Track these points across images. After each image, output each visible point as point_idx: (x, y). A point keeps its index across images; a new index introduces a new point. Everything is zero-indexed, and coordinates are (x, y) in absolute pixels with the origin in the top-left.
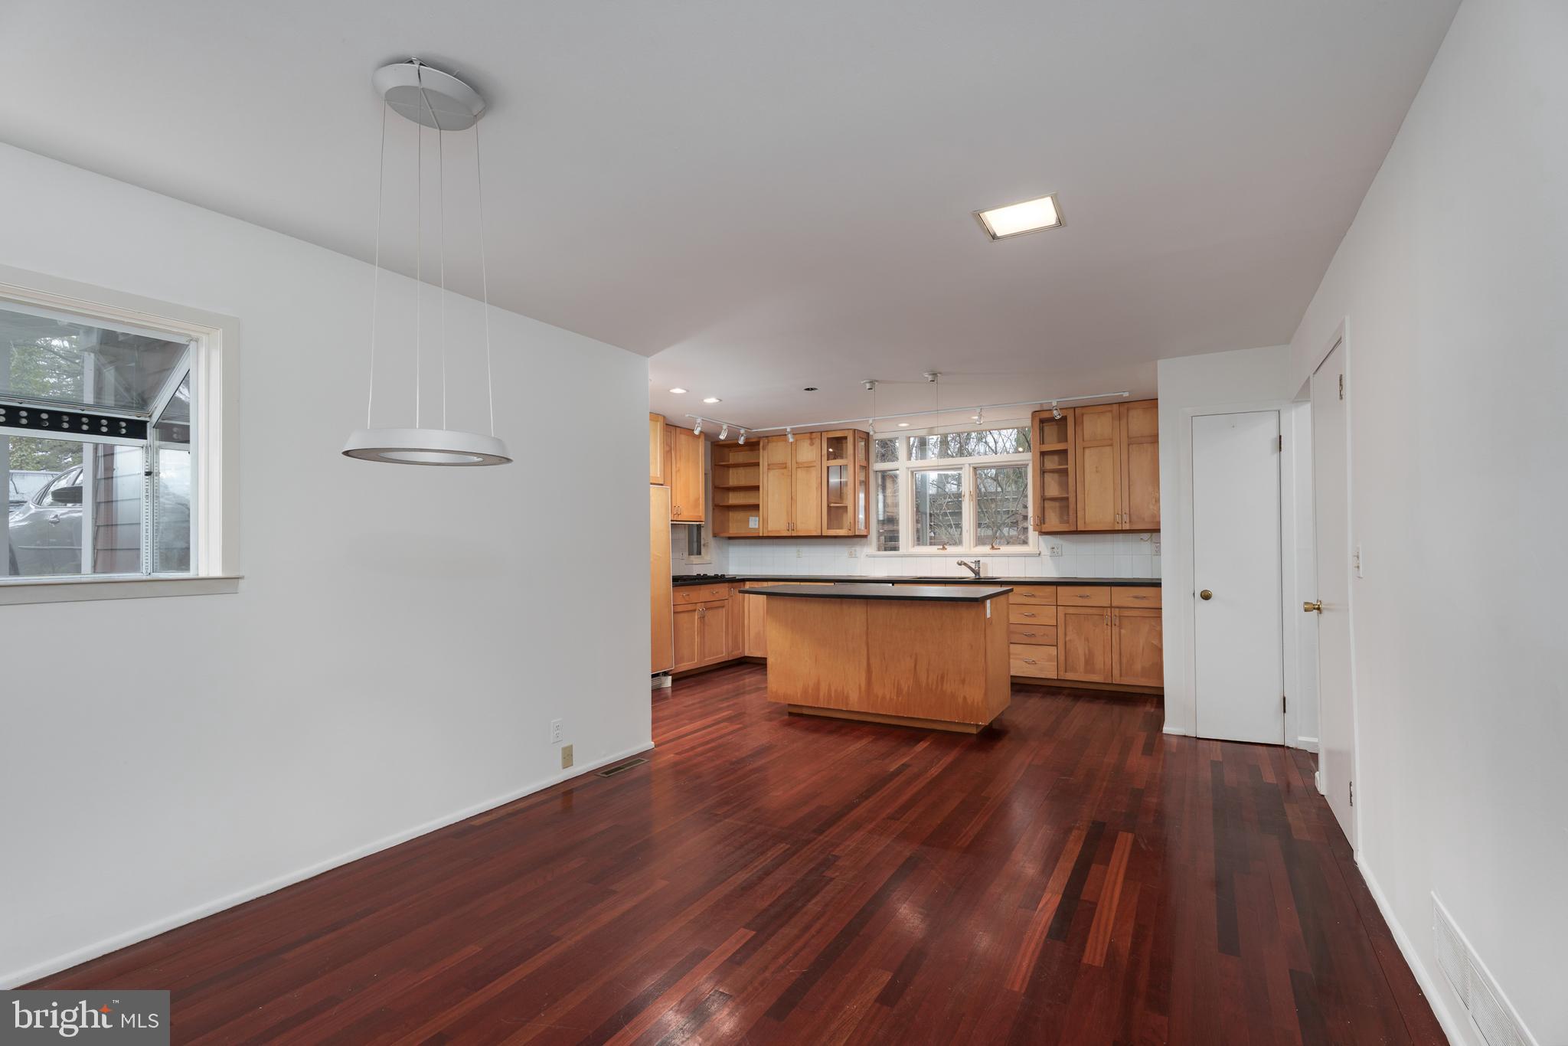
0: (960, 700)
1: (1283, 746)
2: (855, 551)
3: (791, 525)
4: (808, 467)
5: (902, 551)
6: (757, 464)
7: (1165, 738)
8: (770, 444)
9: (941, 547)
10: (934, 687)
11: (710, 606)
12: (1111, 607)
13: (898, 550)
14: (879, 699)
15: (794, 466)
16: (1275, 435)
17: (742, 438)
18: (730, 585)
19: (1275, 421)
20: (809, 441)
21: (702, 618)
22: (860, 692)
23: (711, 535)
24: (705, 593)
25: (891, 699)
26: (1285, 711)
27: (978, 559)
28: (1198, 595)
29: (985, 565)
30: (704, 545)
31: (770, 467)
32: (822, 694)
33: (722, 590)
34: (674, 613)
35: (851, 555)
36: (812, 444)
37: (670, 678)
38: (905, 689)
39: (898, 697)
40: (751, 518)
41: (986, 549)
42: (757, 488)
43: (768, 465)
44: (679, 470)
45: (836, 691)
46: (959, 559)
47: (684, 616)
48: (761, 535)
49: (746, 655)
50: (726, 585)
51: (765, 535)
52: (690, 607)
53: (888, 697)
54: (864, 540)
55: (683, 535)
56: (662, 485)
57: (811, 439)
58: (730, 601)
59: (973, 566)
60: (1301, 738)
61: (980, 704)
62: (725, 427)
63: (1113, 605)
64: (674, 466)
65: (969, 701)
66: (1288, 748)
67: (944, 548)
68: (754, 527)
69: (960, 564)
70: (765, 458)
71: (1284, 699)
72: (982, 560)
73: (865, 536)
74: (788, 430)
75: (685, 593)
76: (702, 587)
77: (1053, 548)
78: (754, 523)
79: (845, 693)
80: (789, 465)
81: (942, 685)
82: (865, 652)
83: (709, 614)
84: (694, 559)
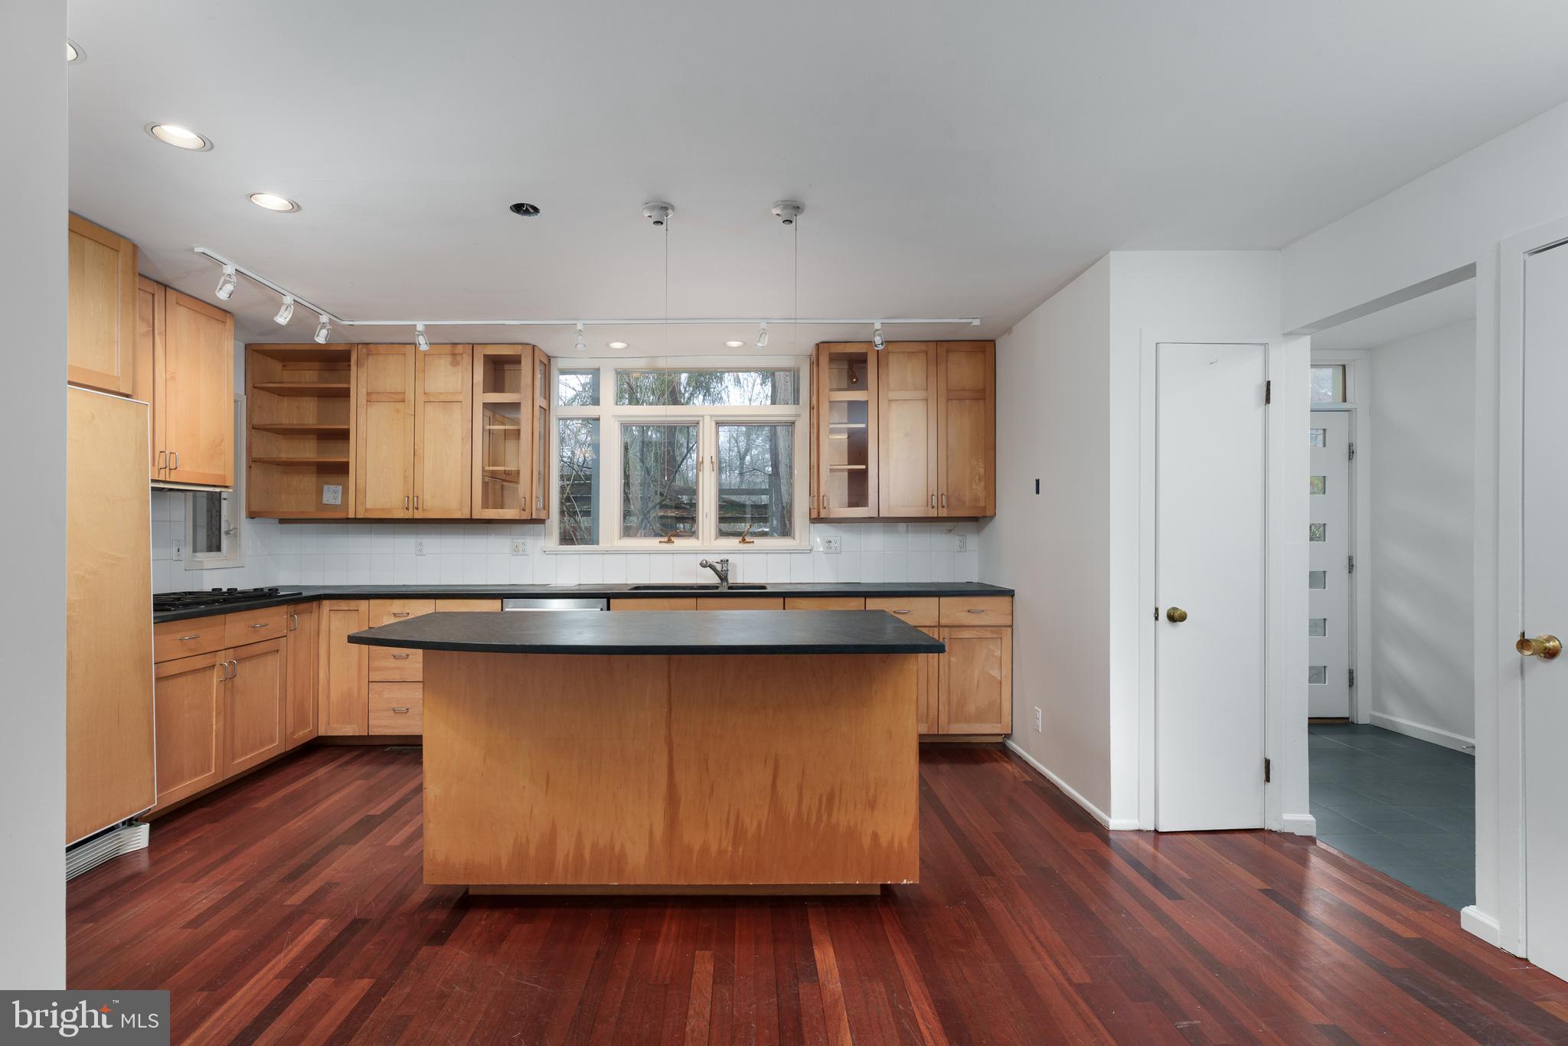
0: (866, 841)
1: (1262, 830)
2: (524, 544)
3: (413, 499)
4: (447, 403)
5: (604, 543)
6: (345, 394)
7: (1111, 836)
8: (370, 358)
9: (666, 539)
10: (813, 820)
11: (243, 653)
12: (939, 626)
13: (598, 544)
14: (695, 855)
15: (421, 398)
16: (1260, 381)
17: (324, 332)
18: (292, 608)
19: (1259, 361)
20: (449, 359)
21: (229, 679)
22: (651, 845)
23: (243, 514)
24: (236, 627)
25: (721, 852)
26: (1268, 779)
27: (724, 557)
28: (1163, 615)
29: (734, 565)
30: (227, 533)
31: (371, 397)
32: (560, 857)
33: (273, 619)
34: (158, 679)
35: (516, 551)
36: (455, 363)
37: (144, 829)
38: (752, 829)
39: (735, 845)
40: (326, 487)
41: (733, 543)
42: (343, 435)
43: (368, 394)
44: (173, 378)
45: (595, 846)
46: (701, 558)
47: (187, 684)
48: (351, 515)
49: (322, 732)
50: (284, 608)
51: (358, 516)
52: (200, 662)
53: (714, 848)
54: (540, 527)
55: (181, 513)
56: (128, 396)
57: (454, 355)
58: (291, 636)
59: (719, 567)
60: (1287, 816)
61: (905, 845)
62: (288, 300)
63: (943, 622)
64: (160, 365)
65: (884, 841)
66: (1271, 831)
67: (670, 541)
68: (332, 502)
69: (703, 565)
70: (360, 382)
71: (1267, 763)
72: (732, 558)
73: (541, 521)
74: (420, 327)
75: (186, 634)
76: (230, 617)
77: (830, 542)
78: (331, 495)
79: (617, 850)
80: (410, 396)
81: (830, 815)
82: (665, 759)
83: (245, 671)
84: (207, 559)
